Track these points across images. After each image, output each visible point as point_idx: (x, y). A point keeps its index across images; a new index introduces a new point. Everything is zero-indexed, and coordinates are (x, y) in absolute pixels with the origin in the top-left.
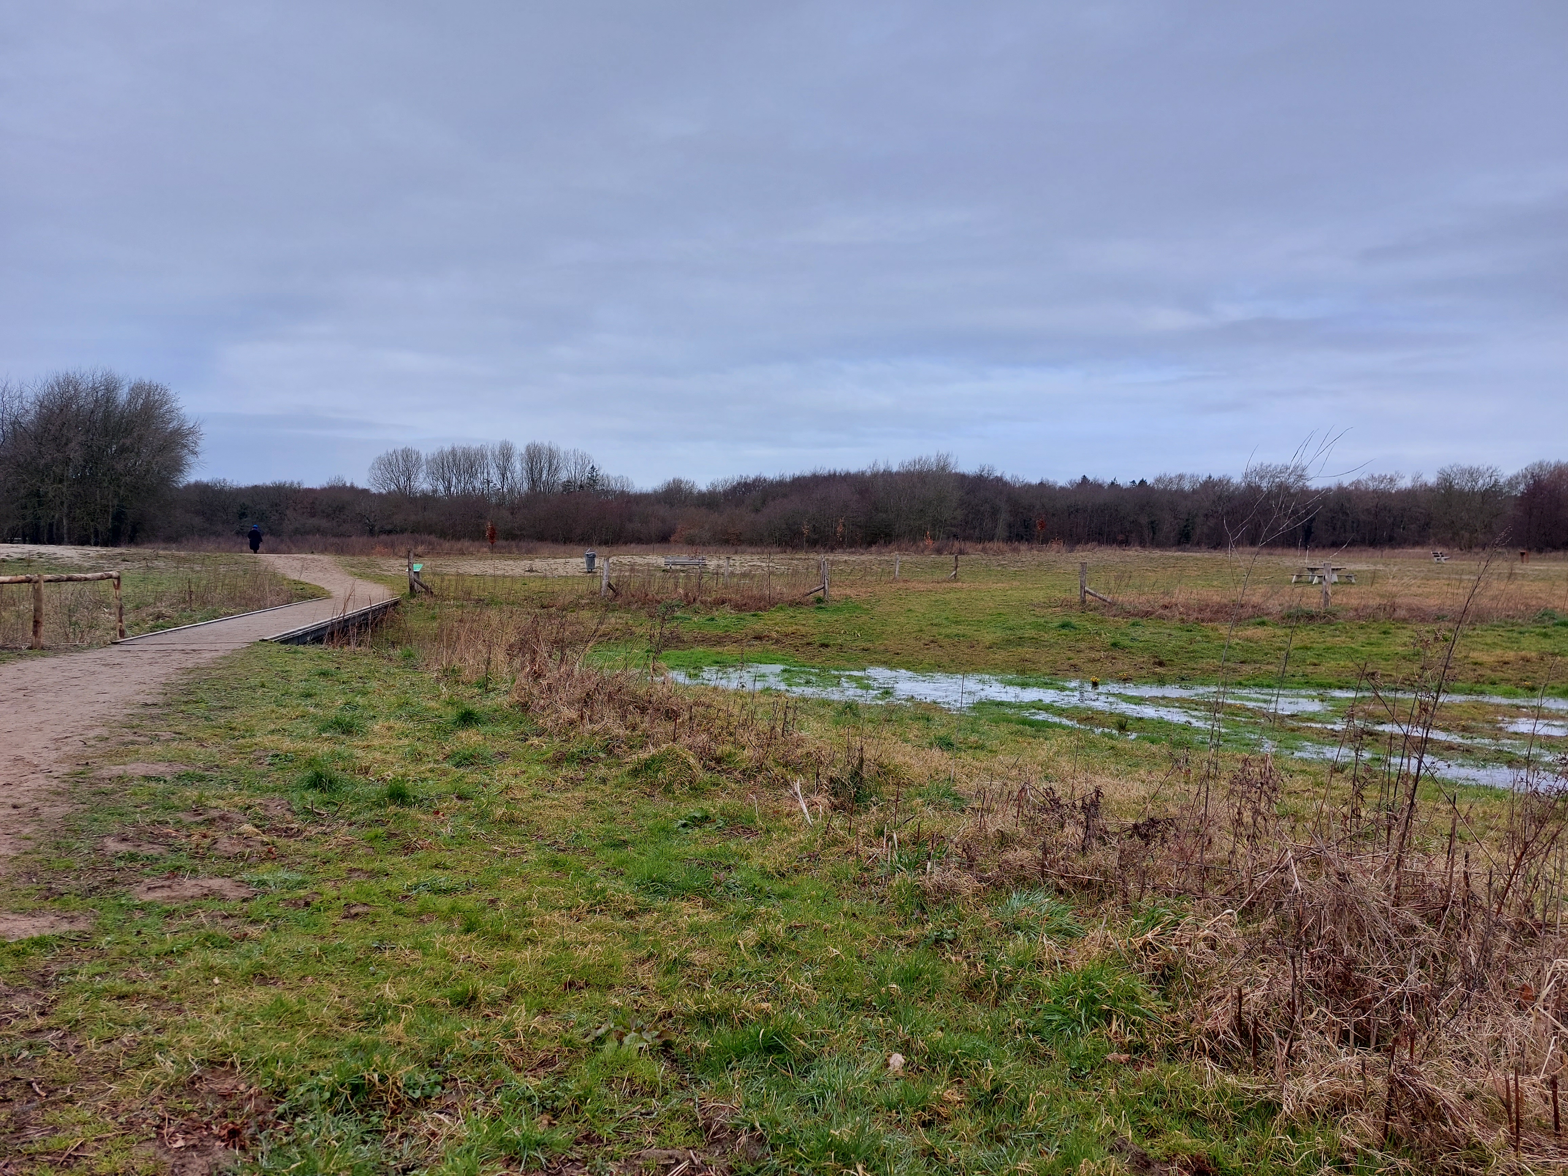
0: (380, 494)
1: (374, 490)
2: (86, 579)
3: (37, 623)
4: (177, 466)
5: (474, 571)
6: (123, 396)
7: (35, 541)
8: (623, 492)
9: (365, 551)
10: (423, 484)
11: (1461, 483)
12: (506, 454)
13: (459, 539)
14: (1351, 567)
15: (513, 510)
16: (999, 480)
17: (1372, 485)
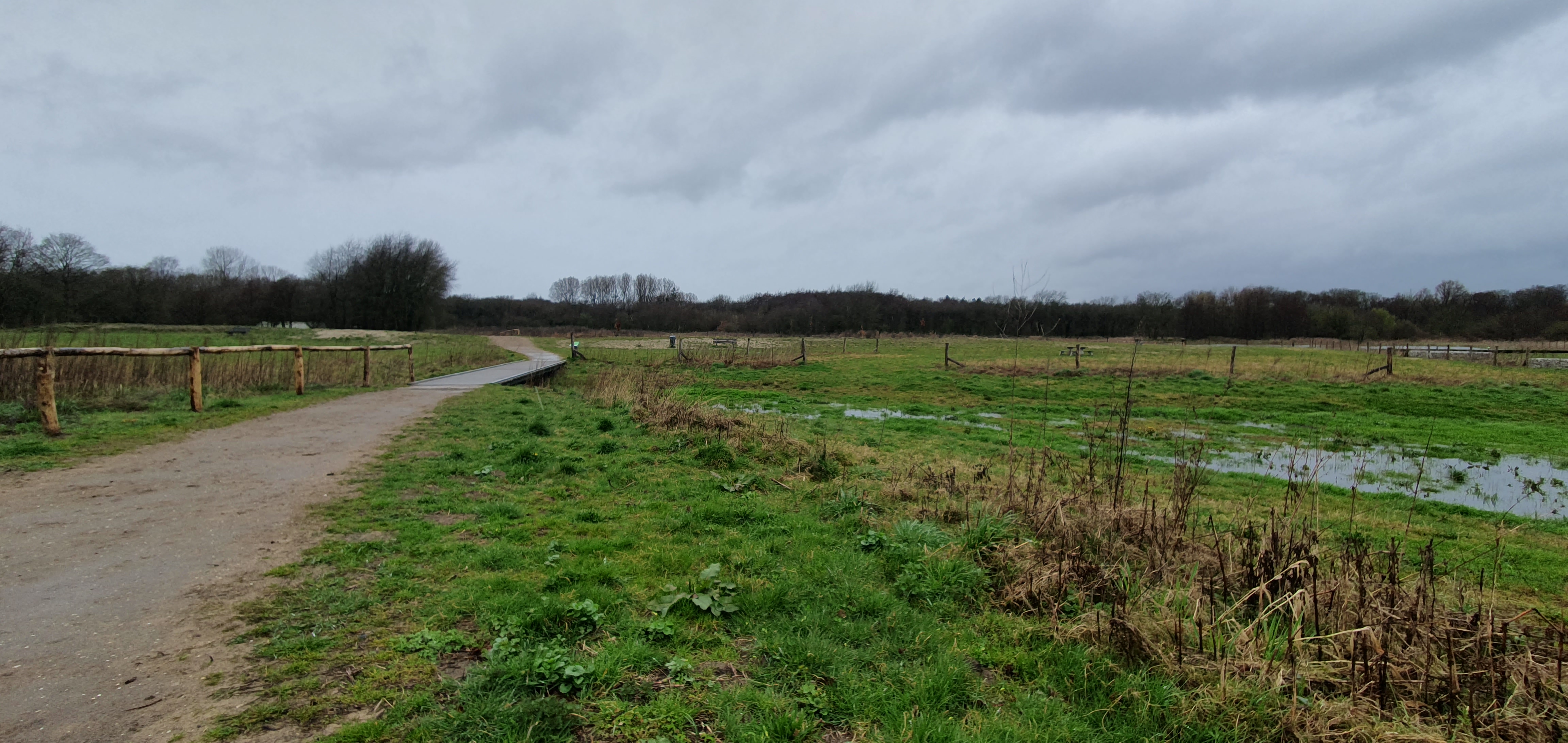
0: (556, 303)
1: (553, 301)
2: (393, 349)
3: (366, 373)
4: (443, 287)
5: (607, 346)
6: (414, 249)
7: (365, 328)
8: (690, 302)
9: (550, 334)
10: (579, 297)
11: (1151, 302)
12: (626, 279)
13: (599, 328)
14: (1090, 347)
15: (630, 312)
16: (901, 297)
17: (1101, 304)
